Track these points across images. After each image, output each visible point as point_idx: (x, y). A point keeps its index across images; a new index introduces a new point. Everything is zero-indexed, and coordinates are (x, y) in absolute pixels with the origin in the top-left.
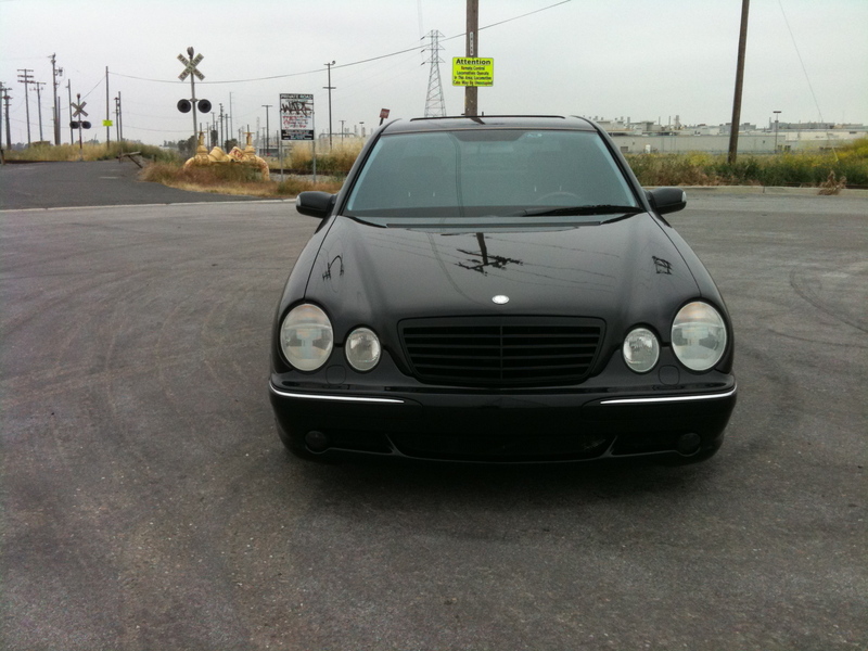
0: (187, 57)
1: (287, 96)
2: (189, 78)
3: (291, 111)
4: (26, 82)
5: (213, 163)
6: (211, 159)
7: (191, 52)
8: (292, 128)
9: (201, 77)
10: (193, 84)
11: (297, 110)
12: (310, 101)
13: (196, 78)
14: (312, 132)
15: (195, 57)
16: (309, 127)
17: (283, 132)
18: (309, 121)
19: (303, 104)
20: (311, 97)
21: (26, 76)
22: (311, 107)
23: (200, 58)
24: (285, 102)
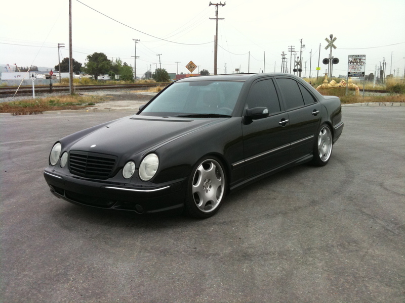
0: (329, 39)
1: (353, 56)
2: (329, 48)
3: (353, 63)
4: (292, 51)
5: (330, 88)
6: (329, 85)
7: (331, 36)
8: (354, 71)
9: (335, 48)
10: (331, 51)
11: (357, 63)
12: (364, 58)
13: (333, 49)
14: (364, 73)
15: (333, 38)
16: (362, 71)
17: (349, 73)
18: (363, 67)
19: (360, 59)
20: (365, 56)
21: (291, 49)
22: (364, 61)
23: (335, 39)
24: (351, 59)
